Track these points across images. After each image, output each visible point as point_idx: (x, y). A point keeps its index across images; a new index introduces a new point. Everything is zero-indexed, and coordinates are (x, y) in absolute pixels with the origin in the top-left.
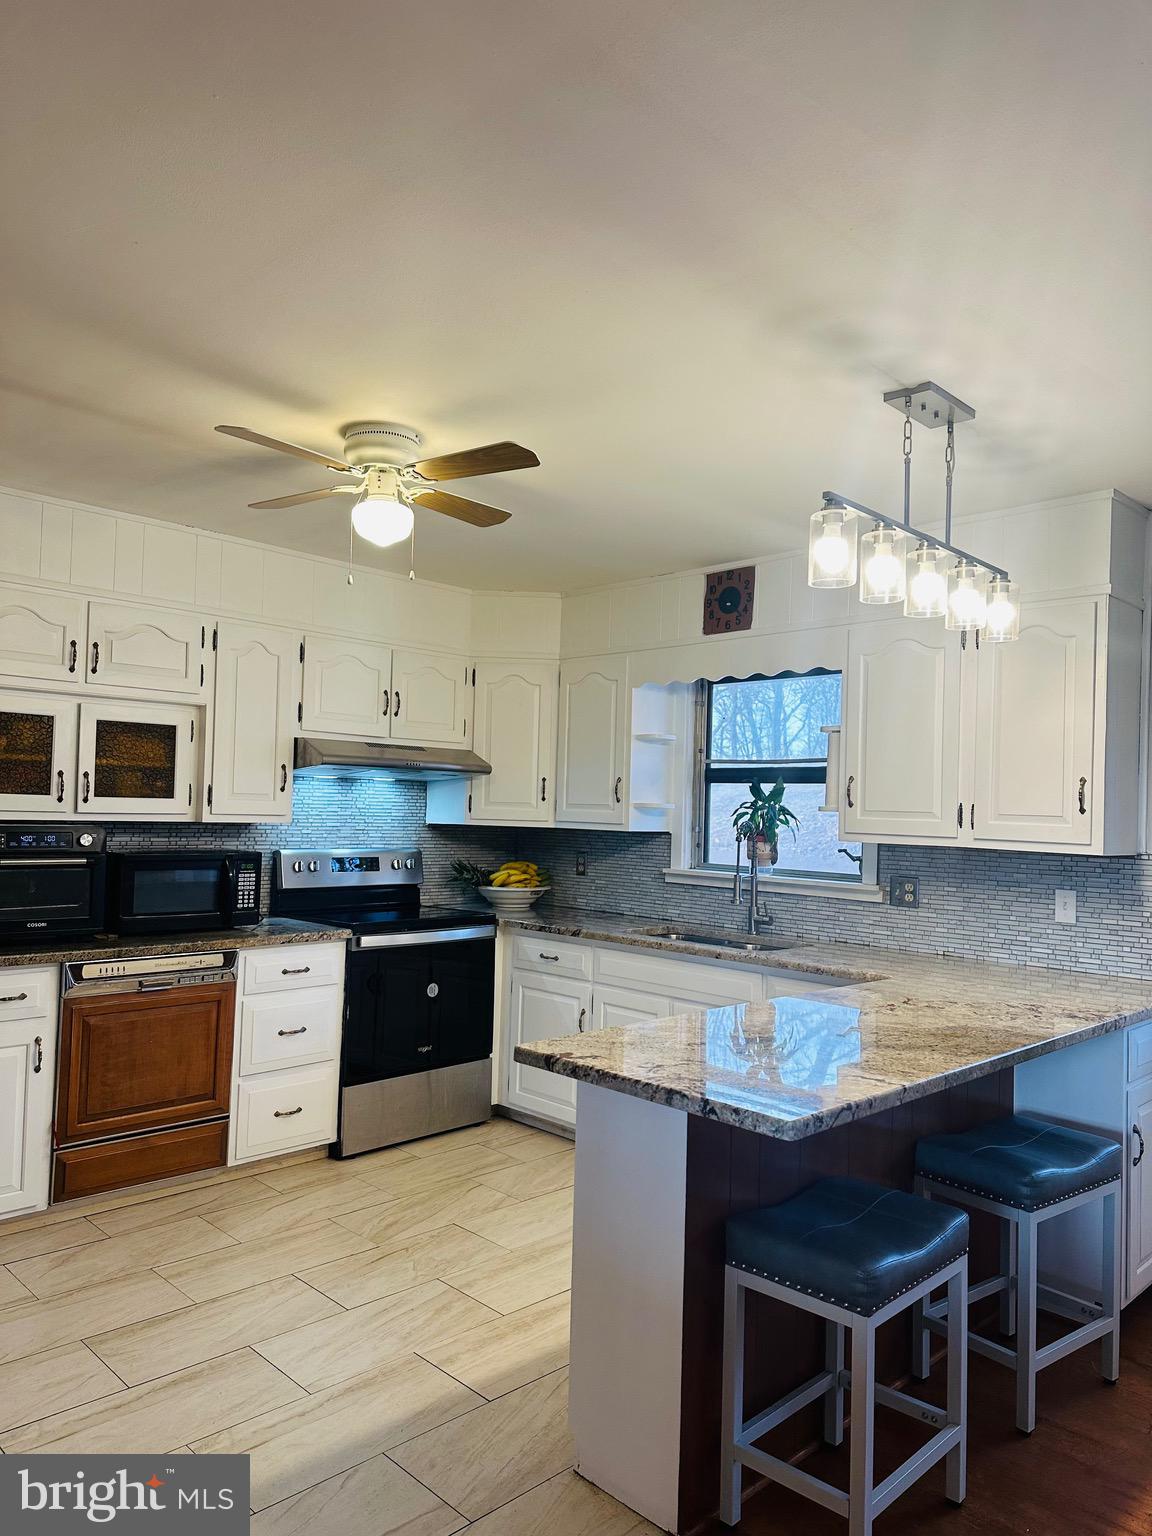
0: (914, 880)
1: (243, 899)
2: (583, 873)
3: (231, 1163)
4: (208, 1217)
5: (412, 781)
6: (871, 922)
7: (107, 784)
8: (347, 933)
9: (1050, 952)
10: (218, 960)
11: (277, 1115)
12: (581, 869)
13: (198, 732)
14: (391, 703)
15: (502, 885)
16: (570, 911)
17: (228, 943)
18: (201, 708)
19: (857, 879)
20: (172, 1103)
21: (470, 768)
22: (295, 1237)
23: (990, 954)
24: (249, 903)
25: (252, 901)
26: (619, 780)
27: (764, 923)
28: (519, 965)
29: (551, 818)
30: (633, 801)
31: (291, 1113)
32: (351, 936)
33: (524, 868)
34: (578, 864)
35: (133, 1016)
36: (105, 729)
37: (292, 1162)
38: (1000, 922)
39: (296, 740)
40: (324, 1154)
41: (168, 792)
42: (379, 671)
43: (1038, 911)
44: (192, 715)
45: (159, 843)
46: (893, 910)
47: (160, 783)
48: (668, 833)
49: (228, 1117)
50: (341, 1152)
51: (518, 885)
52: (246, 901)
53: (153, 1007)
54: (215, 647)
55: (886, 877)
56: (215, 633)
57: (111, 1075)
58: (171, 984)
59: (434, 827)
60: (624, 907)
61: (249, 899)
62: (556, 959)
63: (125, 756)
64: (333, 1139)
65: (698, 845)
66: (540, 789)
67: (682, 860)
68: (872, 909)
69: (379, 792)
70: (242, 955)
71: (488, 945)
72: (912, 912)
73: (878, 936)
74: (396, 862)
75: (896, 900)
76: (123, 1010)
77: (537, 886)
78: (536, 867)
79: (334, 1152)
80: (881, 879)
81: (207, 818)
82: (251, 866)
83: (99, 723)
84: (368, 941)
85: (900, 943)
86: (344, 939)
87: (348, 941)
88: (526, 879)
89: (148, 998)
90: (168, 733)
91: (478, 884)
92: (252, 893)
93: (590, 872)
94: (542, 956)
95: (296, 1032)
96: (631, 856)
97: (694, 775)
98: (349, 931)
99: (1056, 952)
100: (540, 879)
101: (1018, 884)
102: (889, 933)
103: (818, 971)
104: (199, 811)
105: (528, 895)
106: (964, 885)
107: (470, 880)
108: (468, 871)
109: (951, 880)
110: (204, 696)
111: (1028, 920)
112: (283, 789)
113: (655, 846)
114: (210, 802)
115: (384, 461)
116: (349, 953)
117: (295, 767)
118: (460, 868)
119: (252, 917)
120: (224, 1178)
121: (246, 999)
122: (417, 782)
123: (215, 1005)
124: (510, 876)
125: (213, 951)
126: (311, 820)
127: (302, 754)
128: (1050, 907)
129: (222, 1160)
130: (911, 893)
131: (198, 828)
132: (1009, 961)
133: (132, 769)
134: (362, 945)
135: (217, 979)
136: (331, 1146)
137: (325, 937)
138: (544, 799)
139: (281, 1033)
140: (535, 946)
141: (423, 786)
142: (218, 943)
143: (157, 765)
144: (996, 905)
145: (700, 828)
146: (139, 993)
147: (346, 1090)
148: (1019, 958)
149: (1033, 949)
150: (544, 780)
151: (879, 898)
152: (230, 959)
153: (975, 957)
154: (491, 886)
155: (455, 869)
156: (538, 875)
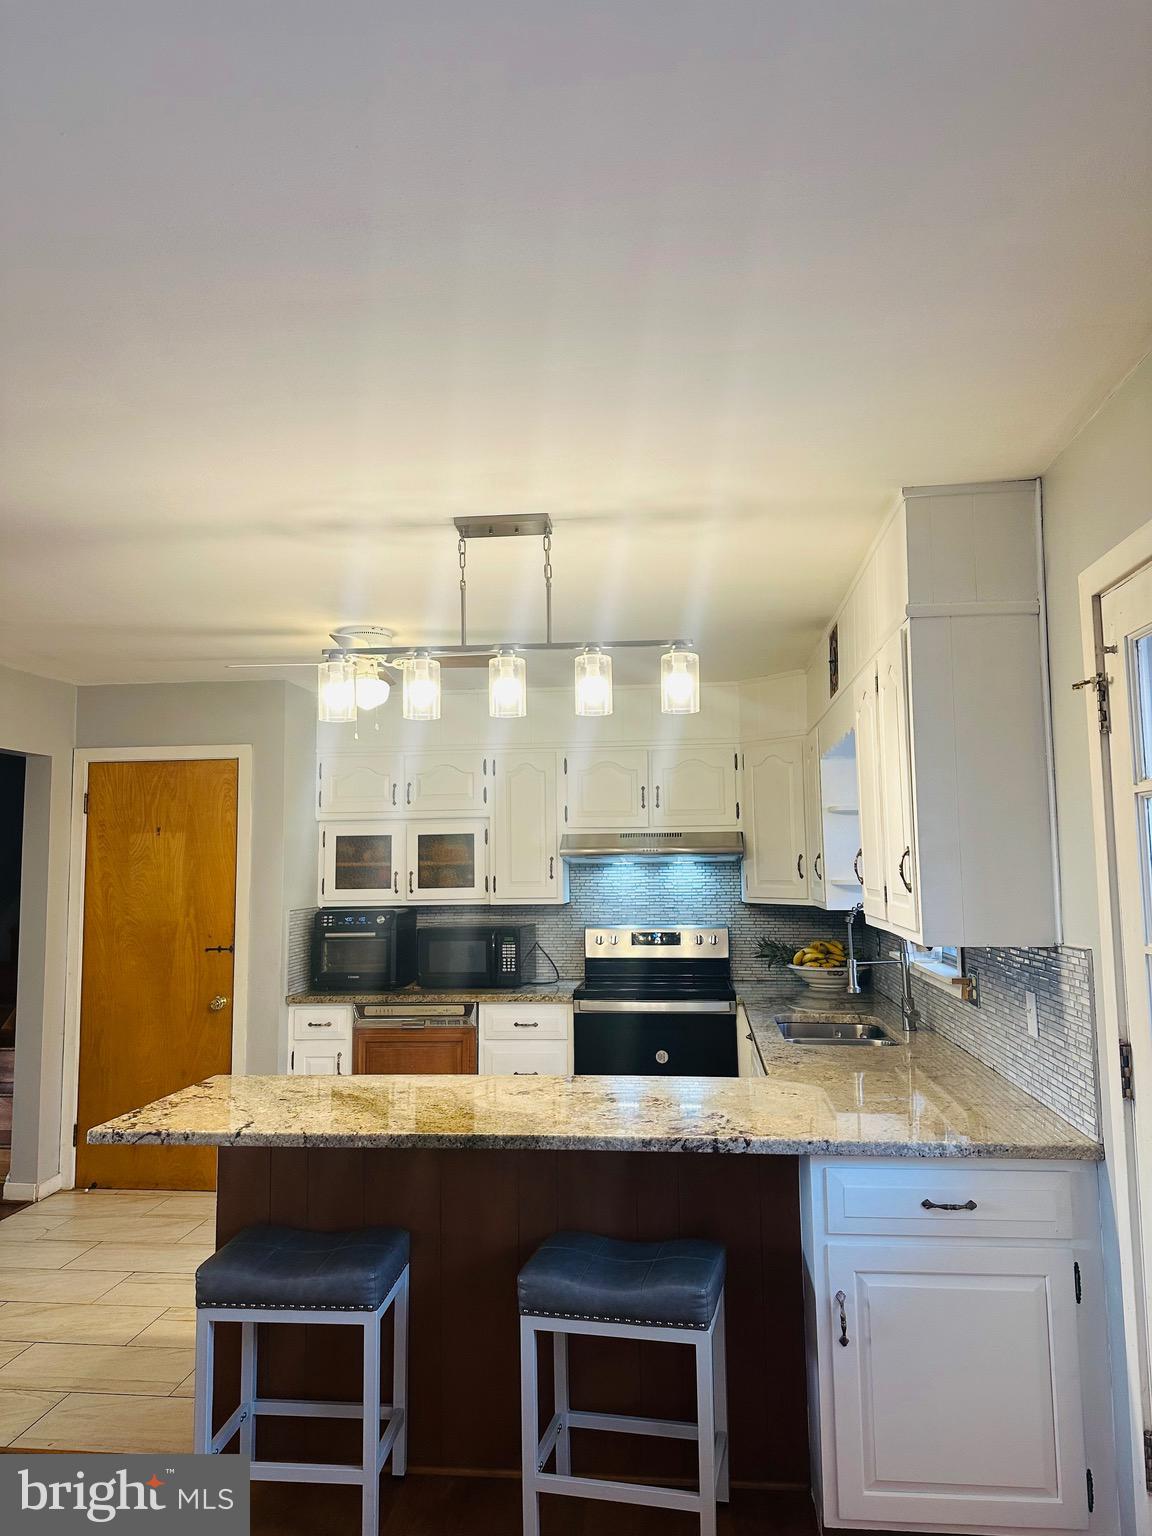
0: (976, 974)
1: (507, 964)
5: (723, 864)
7: (427, 879)
14: (651, 796)
17: (476, 998)
18: (488, 819)
23: (1009, 1072)
25: (514, 966)
26: (819, 856)
29: (810, 895)
32: (572, 1000)
35: (399, 1046)
36: (425, 842)
39: (565, 836)
41: (469, 883)
42: (636, 771)
44: (486, 825)
47: (465, 878)
52: (509, 966)
53: (412, 1041)
54: (494, 773)
55: (967, 968)
56: (494, 762)
58: (420, 1025)
70: (482, 1008)
71: (730, 1021)
72: (978, 1012)
75: (968, 997)
76: (391, 1041)
77: (835, 966)
81: (493, 902)
82: (510, 937)
83: (419, 837)
85: (978, 1051)
86: (566, 1003)
87: (574, 1004)
89: (408, 1032)
90: (468, 840)
92: (513, 960)
101: (1013, 981)
104: (489, 897)
106: (994, 981)
110: (487, 811)
111: (1020, 1029)
112: (551, 877)
114: (495, 890)
121: (487, 1043)
122: (728, 863)
123: (459, 1044)
125: (453, 1003)
130: (975, 988)
134: (582, 1008)
135: (460, 1025)
138: (802, 876)
139: (516, 1074)
143: (461, 862)
146: (401, 1029)
149: (1024, 1070)
150: (801, 857)
152: (469, 1009)
153: (1004, 1075)
155: (760, 946)
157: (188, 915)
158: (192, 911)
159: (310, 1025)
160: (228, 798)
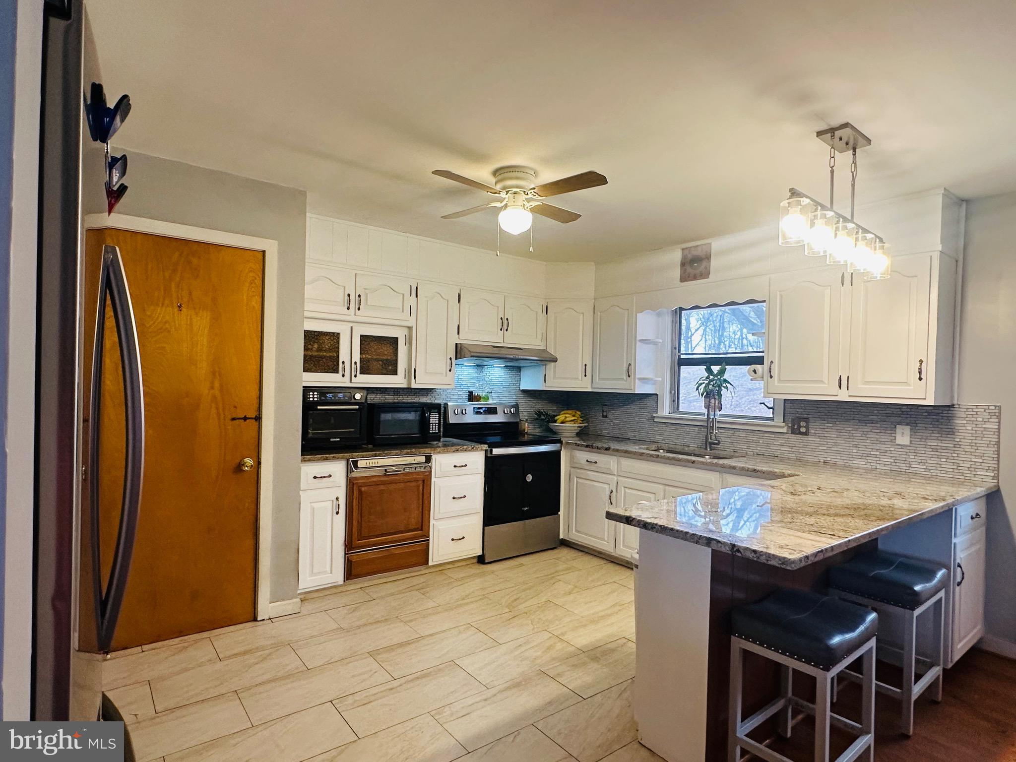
0: (806, 420)
1: (433, 428)
2: (606, 417)
3: (430, 563)
4: (422, 591)
5: (513, 367)
6: (779, 444)
7: (365, 369)
8: (485, 447)
9: (892, 461)
10: (423, 459)
11: (453, 540)
12: (605, 414)
13: (409, 341)
14: (504, 324)
15: (562, 423)
16: (599, 436)
17: (427, 451)
18: (410, 328)
19: (772, 419)
20: (402, 532)
21: (545, 359)
22: (467, 604)
23: (854, 462)
24: (435, 430)
25: (437, 429)
26: (630, 364)
27: (714, 444)
28: (574, 466)
29: (589, 386)
30: (637, 376)
31: (460, 539)
32: (487, 448)
33: (574, 413)
34: (603, 411)
35: (382, 487)
36: (365, 340)
37: (459, 564)
38: (860, 443)
39: (456, 344)
40: (475, 560)
41: (395, 372)
42: (498, 307)
43: (884, 438)
44: (406, 331)
45: (390, 398)
46: (793, 436)
47: (390, 367)
48: (656, 395)
49: (429, 540)
50: (484, 561)
51: (570, 422)
52: (434, 429)
53: (391, 483)
54: (417, 296)
55: (789, 418)
56: (417, 288)
57: (372, 517)
58: (400, 471)
59: (524, 391)
60: (630, 435)
61: (435, 428)
62: (596, 462)
63: (374, 353)
64: (480, 553)
65: (674, 401)
66: (584, 371)
67: (665, 410)
68: (779, 436)
69: (496, 372)
70: (434, 457)
71: (556, 455)
72: (805, 438)
73: (782, 452)
74: (506, 409)
75: (795, 431)
76: (376, 484)
77: (581, 423)
78: (579, 413)
79: (481, 560)
80: (786, 420)
81: (414, 386)
82: (436, 410)
83: (361, 336)
84: (496, 451)
85: (797, 455)
86: (484, 450)
87: (486, 451)
88: (575, 420)
89: (389, 477)
90: (393, 342)
91: (548, 422)
92: (437, 425)
93: (611, 416)
94: (587, 461)
95: (461, 498)
96: (634, 407)
97: (672, 361)
98: (486, 446)
99: (896, 461)
100: (582, 419)
101: (872, 422)
102: (790, 450)
103: (755, 470)
104: (410, 383)
105: (576, 428)
106: (837, 423)
107: (545, 420)
108: (543, 415)
109: (829, 419)
110: (411, 322)
111: (878, 442)
112: (450, 371)
113: (649, 402)
114: (415, 377)
115: (517, 187)
116: (486, 458)
117: (456, 359)
118: (539, 413)
119: (436, 437)
120: (427, 571)
121: (436, 480)
122: (516, 367)
123: (420, 483)
124: (566, 417)
125: (420, 454)
126: (462, 387)
127: (460, 352)
128: (893, 435)
129: (426, 562)
130: (805, 427)
131: (409, 391)
132: (865, 466)
133: (377, 360)
134: (493, 453)
135: (422, 469)
136: (479, 557)
137: (475, 448)
138: (585, 376)
139: (454, 498)
140: (583, 456)
141: (519, 369)
142: (422, 450)
143: (389, 358)
144: (857, 434)
145: (675, 392)
146: (385, 475)
147: (485, 528)
148: (872, 464)
149: (882, 459)
150: (586, 365)
151: (784, 430)
152: (428, 459)
153: (844, 463)
154: (556, 423)
155: (536, 413)
156: (581, 417)
157: (212, 388)
158: (217, 385)
159: (315, 477)
160: (253, 285)
